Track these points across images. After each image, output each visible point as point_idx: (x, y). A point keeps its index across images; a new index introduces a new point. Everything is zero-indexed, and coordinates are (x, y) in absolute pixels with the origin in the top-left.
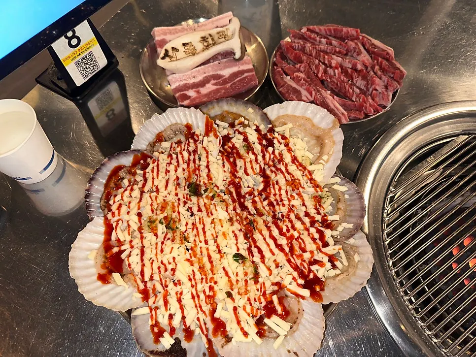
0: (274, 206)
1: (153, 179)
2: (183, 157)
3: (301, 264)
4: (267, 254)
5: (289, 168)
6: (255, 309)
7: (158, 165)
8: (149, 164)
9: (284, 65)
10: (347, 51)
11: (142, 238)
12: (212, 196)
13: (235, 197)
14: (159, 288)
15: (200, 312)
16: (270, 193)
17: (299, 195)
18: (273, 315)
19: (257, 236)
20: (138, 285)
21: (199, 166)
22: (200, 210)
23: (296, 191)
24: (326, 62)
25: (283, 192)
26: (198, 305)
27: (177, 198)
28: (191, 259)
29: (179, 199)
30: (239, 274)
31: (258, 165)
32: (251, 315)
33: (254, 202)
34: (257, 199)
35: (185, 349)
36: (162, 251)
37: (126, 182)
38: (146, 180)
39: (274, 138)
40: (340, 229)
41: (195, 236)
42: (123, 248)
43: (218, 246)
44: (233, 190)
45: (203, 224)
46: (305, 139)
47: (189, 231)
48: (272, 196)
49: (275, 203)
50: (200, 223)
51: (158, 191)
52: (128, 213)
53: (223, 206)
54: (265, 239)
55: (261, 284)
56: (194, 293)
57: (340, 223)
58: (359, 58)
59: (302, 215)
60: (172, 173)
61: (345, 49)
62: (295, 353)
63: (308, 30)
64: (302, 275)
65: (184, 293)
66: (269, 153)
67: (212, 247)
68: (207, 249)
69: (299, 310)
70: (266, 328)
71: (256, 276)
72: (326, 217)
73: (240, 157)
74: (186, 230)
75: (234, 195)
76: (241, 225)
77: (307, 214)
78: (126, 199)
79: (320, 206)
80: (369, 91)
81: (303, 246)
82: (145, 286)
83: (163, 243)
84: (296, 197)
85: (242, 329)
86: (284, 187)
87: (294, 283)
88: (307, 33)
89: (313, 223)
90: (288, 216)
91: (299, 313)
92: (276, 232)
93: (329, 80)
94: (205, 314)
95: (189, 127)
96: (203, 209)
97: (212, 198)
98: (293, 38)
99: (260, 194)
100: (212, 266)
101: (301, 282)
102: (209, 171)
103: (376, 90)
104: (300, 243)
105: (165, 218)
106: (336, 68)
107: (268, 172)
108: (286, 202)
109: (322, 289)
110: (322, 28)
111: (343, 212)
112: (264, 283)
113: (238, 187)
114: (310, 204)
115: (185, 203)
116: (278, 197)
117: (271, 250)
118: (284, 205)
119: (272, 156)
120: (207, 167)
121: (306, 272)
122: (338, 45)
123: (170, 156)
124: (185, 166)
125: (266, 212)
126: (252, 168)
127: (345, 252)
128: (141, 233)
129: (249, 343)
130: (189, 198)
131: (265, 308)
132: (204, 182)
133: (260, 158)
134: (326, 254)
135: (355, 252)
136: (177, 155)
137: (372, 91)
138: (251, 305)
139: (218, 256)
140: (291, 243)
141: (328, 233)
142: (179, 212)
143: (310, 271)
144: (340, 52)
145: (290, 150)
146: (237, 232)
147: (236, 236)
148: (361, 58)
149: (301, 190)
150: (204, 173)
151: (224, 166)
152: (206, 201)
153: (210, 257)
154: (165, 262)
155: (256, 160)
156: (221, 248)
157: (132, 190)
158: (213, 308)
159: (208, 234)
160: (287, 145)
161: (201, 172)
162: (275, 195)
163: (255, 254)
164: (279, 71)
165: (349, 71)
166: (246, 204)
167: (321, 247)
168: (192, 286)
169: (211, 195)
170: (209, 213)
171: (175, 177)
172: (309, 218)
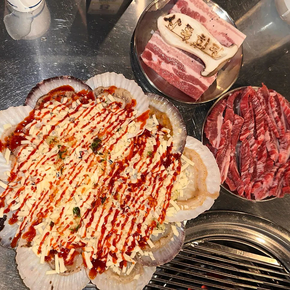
0: (128, 200)
1: (81, 115)
2: (111, 118)
3: (105, 249)
4: (93, 225)
5: (161, 189)
6: (57, 245)
7: (92, 108)
8: (88, 102)
9: (230, 106)
10: (281, 138)
11: (42, 142)
12: (102, 160)
13: (113, 173)
14: (23, 181)
15: (30, 216)
16: (135, 191)
17: (148, 211)
18: (62, 258)
19: (100, 209)
20: (14, 168)
21: (114, 134)
22: (86, 161)
23: (149, 207)
24: (258, 132)
25: (142, 199)
26: (32, 212)
27: (83, 139)
28: (53, 184)
29: (83, 141)
30: (68, 220)
31: (147, 169)
32: (52, 246)
33: (120, 187)
34: (124, 186)
35: (4, 226)
36: (43, 164)
37: (65, 100)
38: (77, 110)
39: (173, 162)
40: (146, 254)
41: (69, 173)
42: (27, 137)
43: (74, 192)
44: (117, 167)
45: (80, 171)
46: (191, 180)
47: (69, 166)
48: (134, 193)
49: (132, 198)
50: (78, 169)
51: (76, 125)
52: (48, 121)
53: (100, 172)
54: (101, 216)
55: (73, 237)
56: (37, 204)
57: (150, 250)
58: (281, 150)
59: (137, 222)
60: (95, 122)
61: (281, 135)
62: (52, 287)
63: (276, 97)
64: (99, 254)
65: (31, 198)
66: (160, 169)
67: (71, 189)
68: (67, 188)
69: (79, 267)
70: (53, 259)
71: (75, 230)
72: (147, 238)
73: (141, 154)
74: (68, 164)
75: (115, 171)
76: (98, 194)
77: (139, 226)
78: (55, 112)
79: (152, 229)
80: (259, 178)
81: (117, 240)
82: (17, 172)
83: (48, 159)
84: (145, 209)
85: (40, 248)
86: (145, 197)
87: (90, 254)
88: (273, 98)
89: (136, 234)
90: (129, 215)
91: (77, 269)
92: (111, 218)
93: (244, 145)
94: (31, 220)
95: (134, 102)
96: (89, 162)
97: (101, 161)
98: (260, 91)
99: (129, 185)
100: (60, 200)
101: (95, 257)
102: (116, 143)
103: (262, 183)
104: (117, 238)
105: (63, 147)
106: (258, 143)
107: (148, 178)
108: (137, 206)
109: (100, 272)
110: (286, 105)
111: (158, 246)
112: (75, 237)
113: (122, 168)
114: (148, 222)
115: (84, 147)
116: (136, 198)
117: (97, 226)
118: (134, 206)
119: (160, 172)
120: (118, 140)
121: (103, 255)
122: (280, 128)
123: (105, 110)
124: (107, 125)
125: (120, 200)
126: (141, 167)
127: (135, 267)
128: (44, 139)
129: (37, 257)
130: (88, 147)
131: (63, 250)
132: (106, 147)
133: (152, 166)
134: (123, 258)
135: (140, 273)
136: (109, 113)
137: (259, 181)
138: (57, 241)
139: (68, 197)
140: (112, 234)
141: (137, 249)
142: (74, 150)
143: (106, 256)
144: (275, 133)
145: (173, 179)
146: (92, 196)
147: (89, 196)
148: (282, 152)
149: (152, 209)
150: (111, 141)
151: (126, 149)
152: (95, 160)
153: (64, 193)
154: (39, 172)
155: (148, 165)
156: (75, 194)
157: (63, 109)
158: (38, 221)
159: (77, 179)
160: (175, 174)
161: (111, 138)
162: (136, 195)
163: (88, 217)
164: (222, 107)
165: (265, 152)
166: (115, 183)
167: (125, 252)
168: (39, 199)
169: (101, 158)
170: (89, 169)
171: (94, 126)
172: (137, 230)
